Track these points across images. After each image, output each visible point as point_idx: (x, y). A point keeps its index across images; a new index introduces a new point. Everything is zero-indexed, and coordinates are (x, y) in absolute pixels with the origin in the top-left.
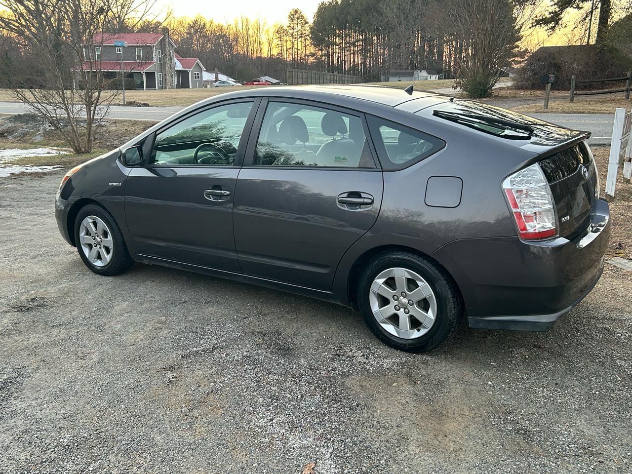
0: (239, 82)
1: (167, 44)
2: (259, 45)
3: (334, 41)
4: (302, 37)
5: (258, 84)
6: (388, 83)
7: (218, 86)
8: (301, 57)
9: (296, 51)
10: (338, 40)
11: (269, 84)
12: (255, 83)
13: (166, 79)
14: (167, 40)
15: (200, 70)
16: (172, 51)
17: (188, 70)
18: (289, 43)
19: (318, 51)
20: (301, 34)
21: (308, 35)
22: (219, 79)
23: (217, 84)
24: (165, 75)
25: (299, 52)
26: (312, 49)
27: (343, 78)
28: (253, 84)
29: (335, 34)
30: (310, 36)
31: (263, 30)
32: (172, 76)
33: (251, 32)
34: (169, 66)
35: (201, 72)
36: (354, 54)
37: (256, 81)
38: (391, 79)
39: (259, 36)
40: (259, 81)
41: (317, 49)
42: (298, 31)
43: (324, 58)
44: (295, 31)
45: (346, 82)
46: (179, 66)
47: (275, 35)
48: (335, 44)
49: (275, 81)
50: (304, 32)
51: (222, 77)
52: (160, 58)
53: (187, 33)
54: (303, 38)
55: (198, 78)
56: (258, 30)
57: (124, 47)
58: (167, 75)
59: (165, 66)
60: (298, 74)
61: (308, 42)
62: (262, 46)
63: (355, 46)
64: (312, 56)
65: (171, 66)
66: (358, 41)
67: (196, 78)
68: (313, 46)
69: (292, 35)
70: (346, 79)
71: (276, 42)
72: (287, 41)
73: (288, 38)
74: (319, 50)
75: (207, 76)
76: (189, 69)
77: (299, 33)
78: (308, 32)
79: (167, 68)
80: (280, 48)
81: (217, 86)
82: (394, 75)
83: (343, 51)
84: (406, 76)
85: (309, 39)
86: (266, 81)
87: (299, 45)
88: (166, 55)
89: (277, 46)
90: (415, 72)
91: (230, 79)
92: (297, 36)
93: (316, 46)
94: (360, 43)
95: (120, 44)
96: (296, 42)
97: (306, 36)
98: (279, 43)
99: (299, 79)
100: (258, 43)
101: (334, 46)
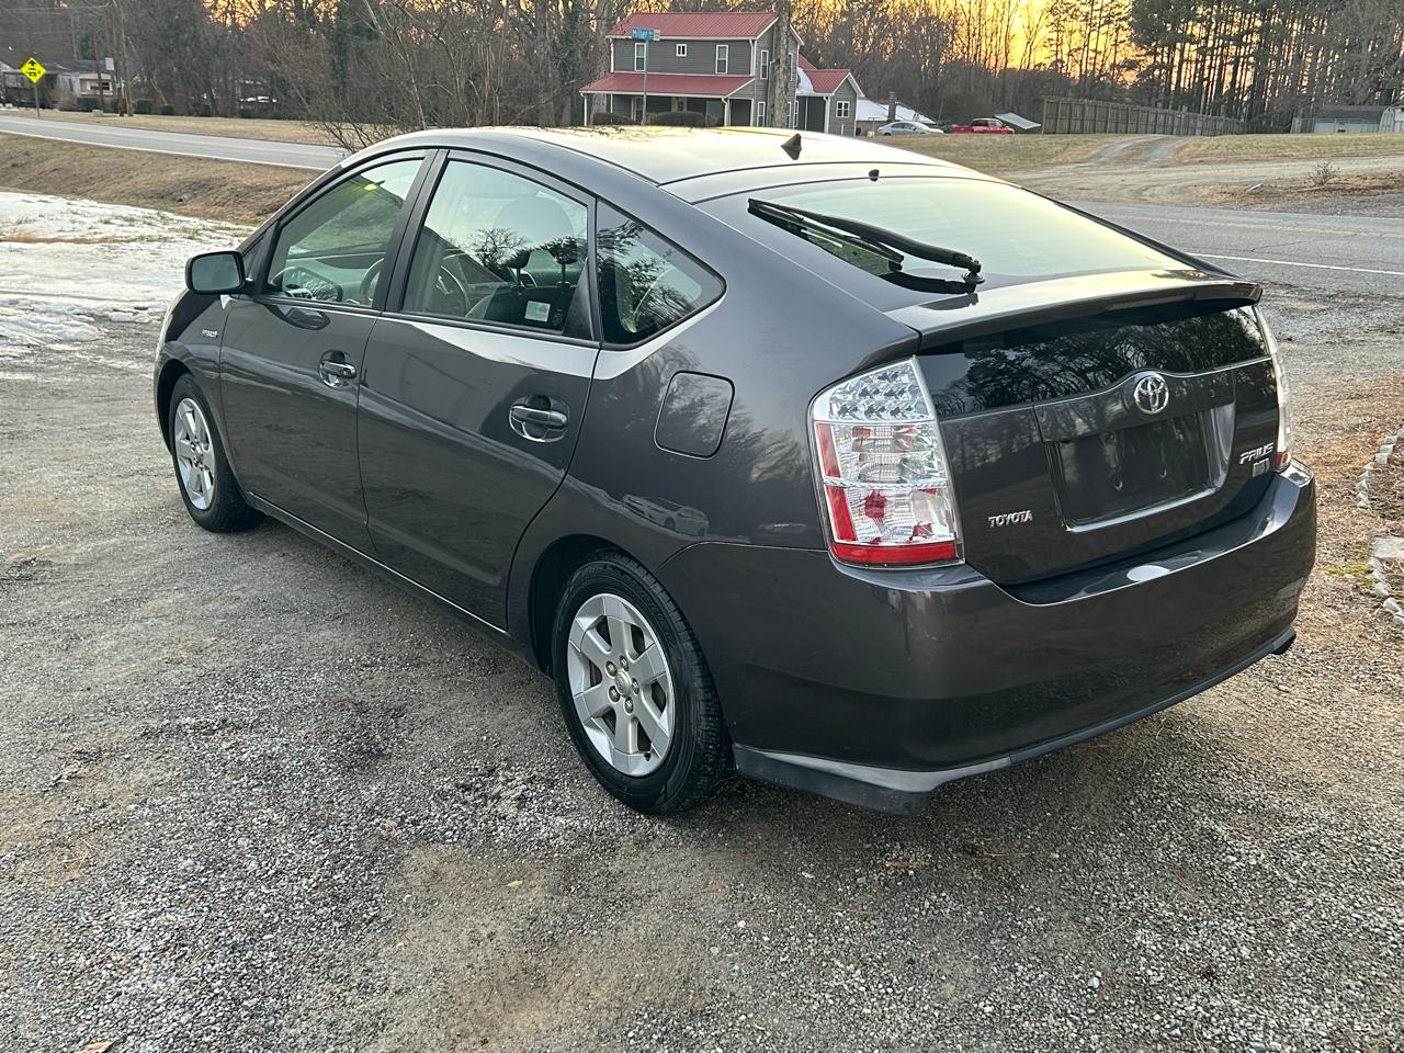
0: (939, 126)
1: (783, 36)
2: (1003, 40)
3: (1188, 32)
4: (1108, 22)
5: (984, 132)
6: (1309, 136)
7: (890, 134)
8: (1101, 71)
9: (1092, 54)
10: (1197, 30)
11: (1011, 132)
12: (976, 128)
13: (773, 116)
14: (785, 28)
15: (851, 97)
16: (794, 53)
17: (824, 95)
18: (1076, 35)
19: (1145, 55)
20: (1109, 16)
21: (1125, 19)
22: (897, 118)
23: (887, 128)
24: (773, 106)
25: (1100, 58)
26: (1129, 52)
27: (1192, 122)
28: (973, 131)
29: (1191, 17)
30: (1131, 19)
31: (1017, 5)
32: (787, 109)
33: (989, 12)
34: (783, 85)
35: (854, 101)
36: (1236, 64)
37: (980, 125)
38: (1319, 126)
39: (1006, 18)
40: (986, 124)
41: (1144, 52)
42: (1101, 9)
43: (1157, 72)
44: (1096, 7)
45: (1198, 132)
46: (806, 88)
47: (1044, 17)
48: (1191, 39)
49: (1028, 125)
50: (1117, 10)
51: (904, 114)
52: (764, 67)
53: (843, 13)
54: (1112, 26)
55: (846, 114)
56: (1007, 5)
57: (651, 41)
58: (777, 106)
59: (774, 87)
60: (1071, 109)
61: (1123, 36)
62: (1012, 44)
63: (1239, 43)
64: (1129, 69)
65: (786, 87)
66: (1250, 32)
67: (840, 114)
68: (1133, 44)
69: (1086, 16)
70: (1199, 124)
71: (1045, 33)
72: (1071, 33)
73: (1075, 25)
74: (1148, 54)
75: (867, 110)
76: (827, 94)
77: (1104, 14)
78: (1127, 9)
79: (778, 91)
80: (1054, 48)
81: (886, 134)
82: (1329, 117)
83: (1208, 58)
84: (1359, 122)
85: (1126, 26)
86: (1005, 124)
87: (1101, 40)
88: (778, 61)
89: (1047, 44)
90: (1386, 111)
91: (922, 118)
92: (1098, 20)
93: (1140, 44)
94: (1256, 38)
95: (643, 36)
96: (1094, 34)
97: (1120, 20)
98: (1054, 35)
99: (1073, 122)
100: (1004, 35)
101: (1187, 45)
